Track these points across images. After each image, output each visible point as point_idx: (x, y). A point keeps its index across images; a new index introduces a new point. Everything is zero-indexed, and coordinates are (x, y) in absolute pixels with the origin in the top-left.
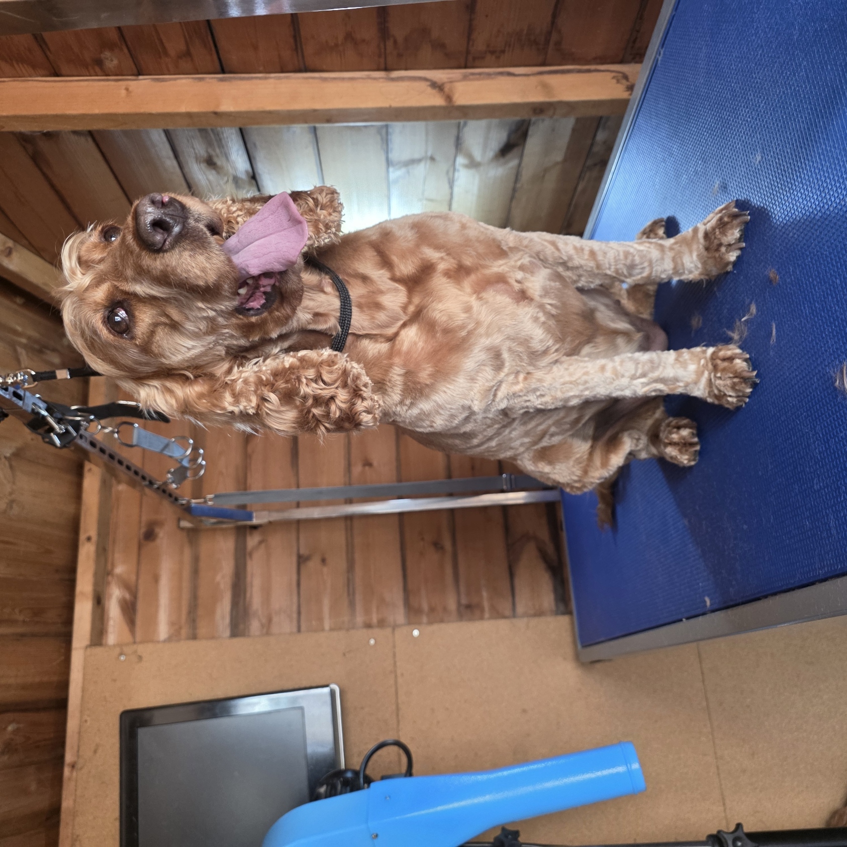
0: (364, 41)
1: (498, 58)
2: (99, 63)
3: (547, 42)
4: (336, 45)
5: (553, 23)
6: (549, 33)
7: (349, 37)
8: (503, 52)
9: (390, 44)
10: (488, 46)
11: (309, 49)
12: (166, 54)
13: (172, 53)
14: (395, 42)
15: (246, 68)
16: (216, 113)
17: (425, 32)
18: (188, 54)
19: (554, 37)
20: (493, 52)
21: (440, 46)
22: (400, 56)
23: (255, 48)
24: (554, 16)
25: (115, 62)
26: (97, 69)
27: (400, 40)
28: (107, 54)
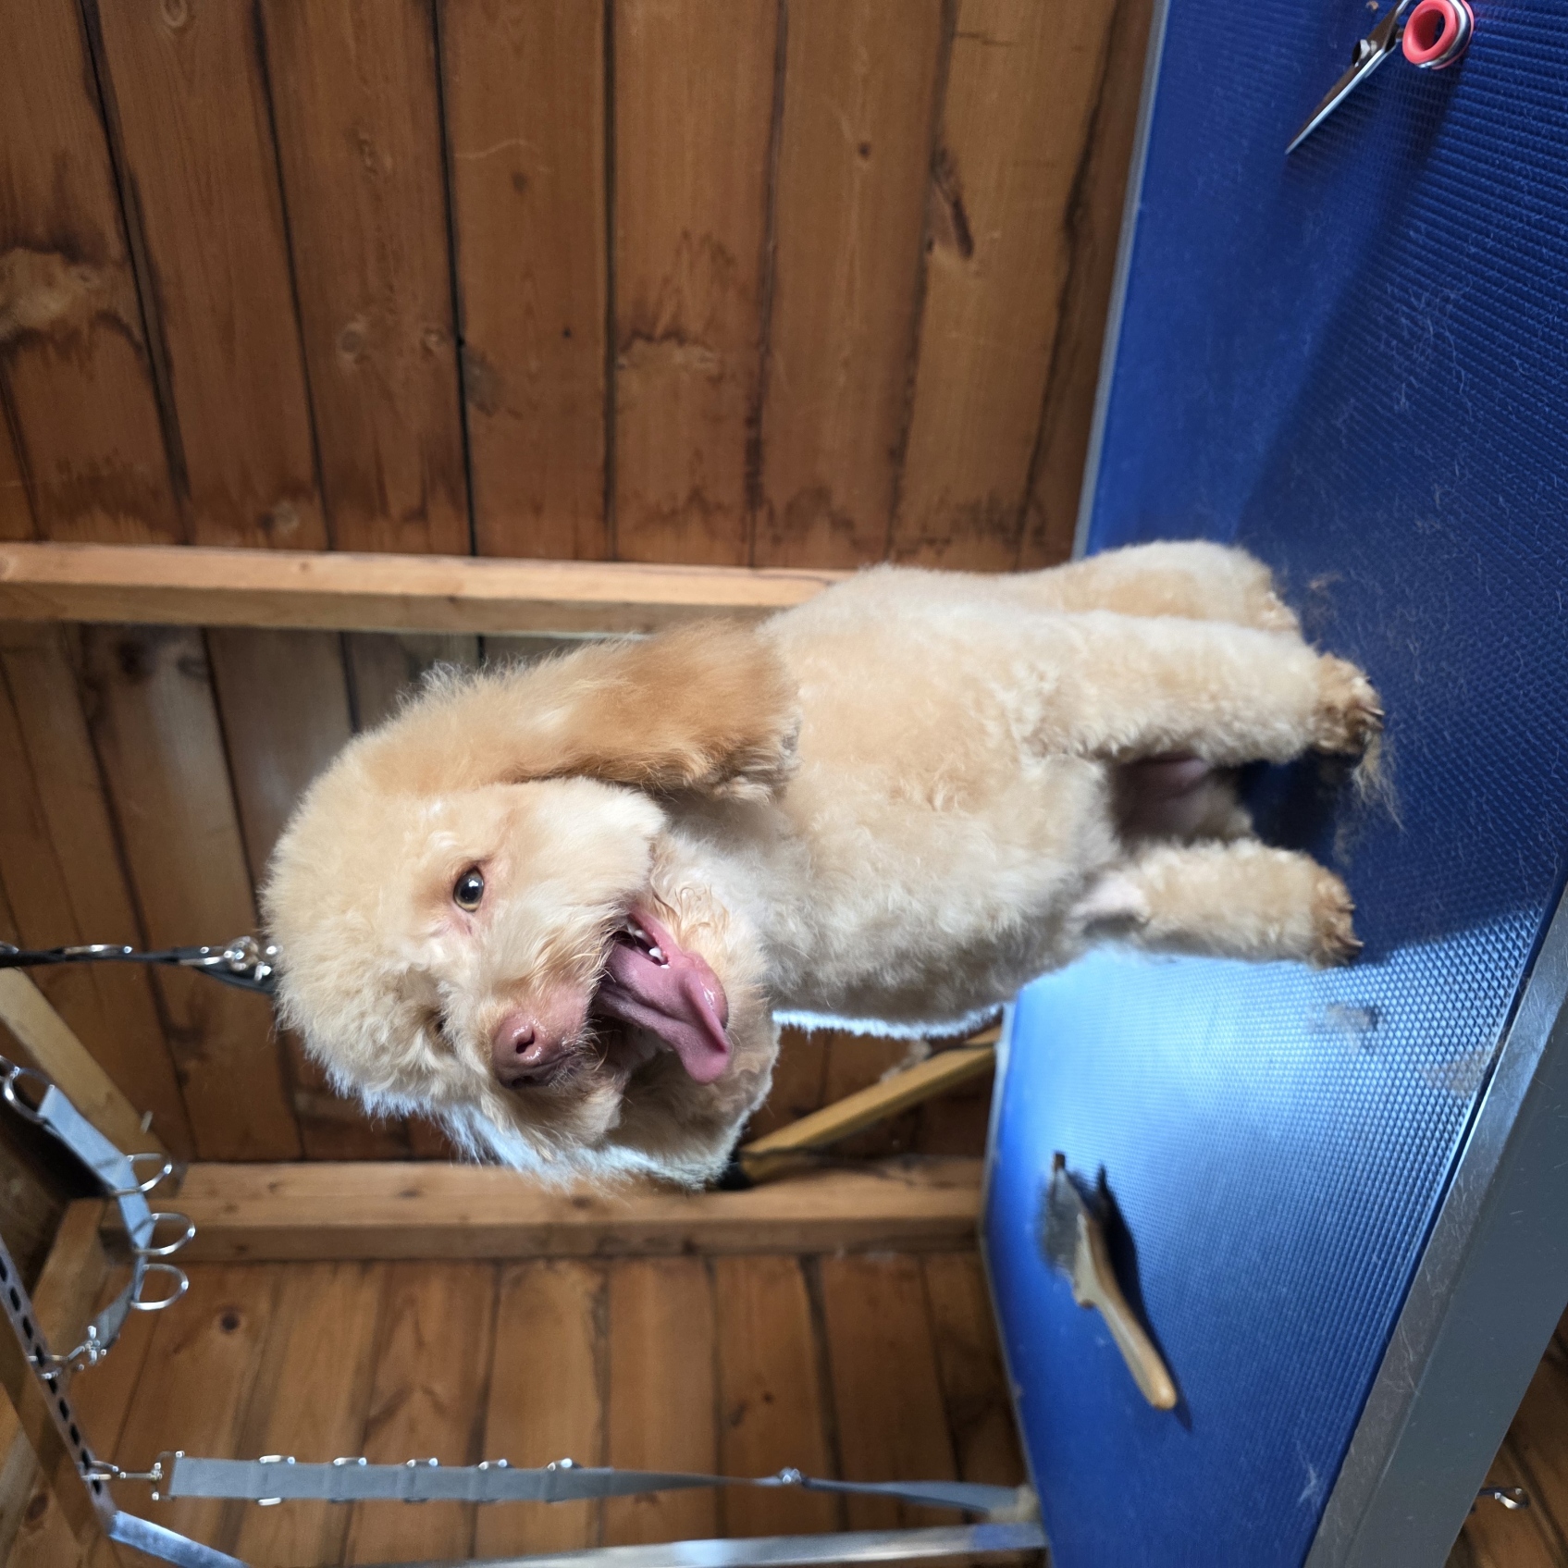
0: (719, 507)
1: (939, 553)
2: (266, 523)
3: (1020, 528)
4: (674, 512)
5: (1029, 492)
6: (1023, 512)
7: (696, 496)
8: (947, 542)
9: (762, 515)
10: (924, 528)
11: (628, 518)
12: (385, 510)
13: (396, 509)
14: (771, 514)
15: (517, 550)
16: (453, 600)
17: (821, 494)
18: (419, 515)
19: (1032, 520)
20: (931, 542)
21: (842, 523)
22: (777, 540)
23: (538, 509)
24: (1032, 478)
25: (295, 524)
26: (260, 536)
27: (780, 508)
28: (285, 506)
